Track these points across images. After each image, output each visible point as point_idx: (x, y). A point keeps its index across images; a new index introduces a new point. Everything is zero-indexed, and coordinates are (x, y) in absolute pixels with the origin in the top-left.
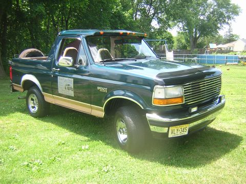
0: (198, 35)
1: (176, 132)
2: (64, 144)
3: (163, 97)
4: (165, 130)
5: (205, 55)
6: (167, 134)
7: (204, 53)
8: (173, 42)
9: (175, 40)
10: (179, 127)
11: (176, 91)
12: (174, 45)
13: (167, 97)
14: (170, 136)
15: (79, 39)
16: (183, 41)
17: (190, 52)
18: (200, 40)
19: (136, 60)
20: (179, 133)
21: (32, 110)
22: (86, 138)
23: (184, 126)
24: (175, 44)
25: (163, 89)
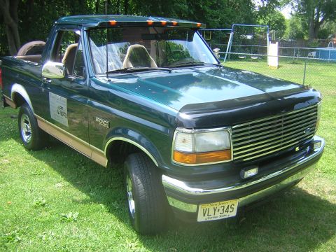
0: (320, 19)
1: (211, 212)
2: (44, 205)
3: (190, 150)
4: (192, 208)
5: (328, 49)
6: (195, 215)
7: (326, 46)
8: (284, 28)
9: (288, 24)
10: (218, 205)
11: (216, 138)
12: (286, 31)
13: (197, 150)
14: (201, 218)
15: (78, 32)
16: (300, 26)
17: (306, 43)
18: (324, 26)
19: (170, 72)
20: (218, 214)
21: (26, 138)
22: (84, 196)
23: (229, 203)
24: (288, 30)
25: (190, 136)
